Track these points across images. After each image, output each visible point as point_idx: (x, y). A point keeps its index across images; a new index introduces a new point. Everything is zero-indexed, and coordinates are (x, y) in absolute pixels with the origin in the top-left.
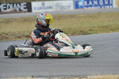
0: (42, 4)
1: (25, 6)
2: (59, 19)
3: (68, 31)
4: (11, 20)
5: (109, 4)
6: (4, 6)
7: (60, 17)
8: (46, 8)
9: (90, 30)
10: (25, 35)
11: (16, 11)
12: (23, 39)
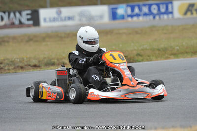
0: (57, 13)
5: (168, 12)
9: (139, 55)
11: (13, 24)
12: (28, 70)
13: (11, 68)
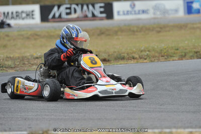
0: (131, 6)
1: (102, 10)
2: (159, 32)
3: (173, 51)
7: (161, 28)
8: (137, 12)
11: (86, 16)
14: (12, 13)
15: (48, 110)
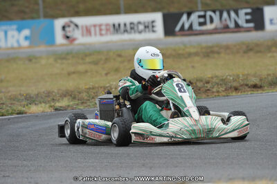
1: (249, 17)
4: (216, 49)
6: (200, 17)
10: (251, 83)
11: (227, 27)
12: (244, 92)
13: (221, 89)
14: (125, 25)
15: (180, 155)
